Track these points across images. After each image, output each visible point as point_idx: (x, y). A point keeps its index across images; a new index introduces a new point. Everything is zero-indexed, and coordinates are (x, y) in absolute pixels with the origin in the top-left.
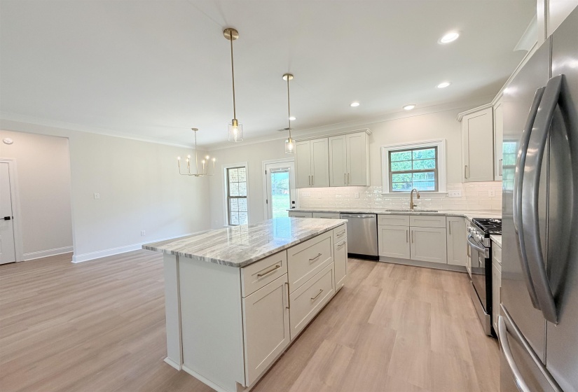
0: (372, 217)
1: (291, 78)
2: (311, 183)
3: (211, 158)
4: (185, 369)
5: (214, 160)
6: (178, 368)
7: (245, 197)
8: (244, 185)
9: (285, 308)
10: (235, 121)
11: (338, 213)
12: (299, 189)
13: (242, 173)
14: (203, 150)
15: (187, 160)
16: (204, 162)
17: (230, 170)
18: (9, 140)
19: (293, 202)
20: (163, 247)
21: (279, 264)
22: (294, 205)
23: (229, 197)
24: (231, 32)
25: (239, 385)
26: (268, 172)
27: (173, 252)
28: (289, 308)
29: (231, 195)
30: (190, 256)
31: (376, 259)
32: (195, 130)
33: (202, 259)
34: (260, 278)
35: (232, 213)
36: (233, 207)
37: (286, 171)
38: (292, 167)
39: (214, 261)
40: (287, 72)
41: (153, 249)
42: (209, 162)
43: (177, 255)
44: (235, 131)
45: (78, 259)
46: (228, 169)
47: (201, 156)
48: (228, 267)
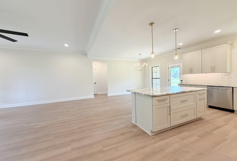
0: (230, 89)
1: (177, 30)
2: (191, 72)
3: (146, 64)
4: (136, 124)
5: (147, 64)
6: (135, 124)
7: (159, 78)
8: (159, 74)
9: (168, 114)
10: (153, 52)
11: (206, 86)
12: (185, 75)
13: (158, 69)
14: (143, 61)
15: (137, 65)
16: (143, 65)
17: (153, 68)
18: (96, 64)
19: (182, 81)
20: (132, 91)
21: (166, 99)
22: (182, 82)
23: (152, 78)
24: (152, 24)
25: (151, 131)
26: (169, 67)
27: (134, 92)
28: (170, 115)
29: (153, 78)
30: (139, 93)
31: (232, 111)
32: (140, 54)
33: (142, 94)
34: (159, 101)
35: (154, 85)
36: (154, 82)
37: (178, 67)
38: (181, 65)
39: (145, 95)
40: (175, 29)
41: (129, 91)
42: (145, 65)
43: (135, 93)
44: (153, 56)
45: (109, 95)
46: (152, 67)
47: (142, 64)
48: (149, 96)
